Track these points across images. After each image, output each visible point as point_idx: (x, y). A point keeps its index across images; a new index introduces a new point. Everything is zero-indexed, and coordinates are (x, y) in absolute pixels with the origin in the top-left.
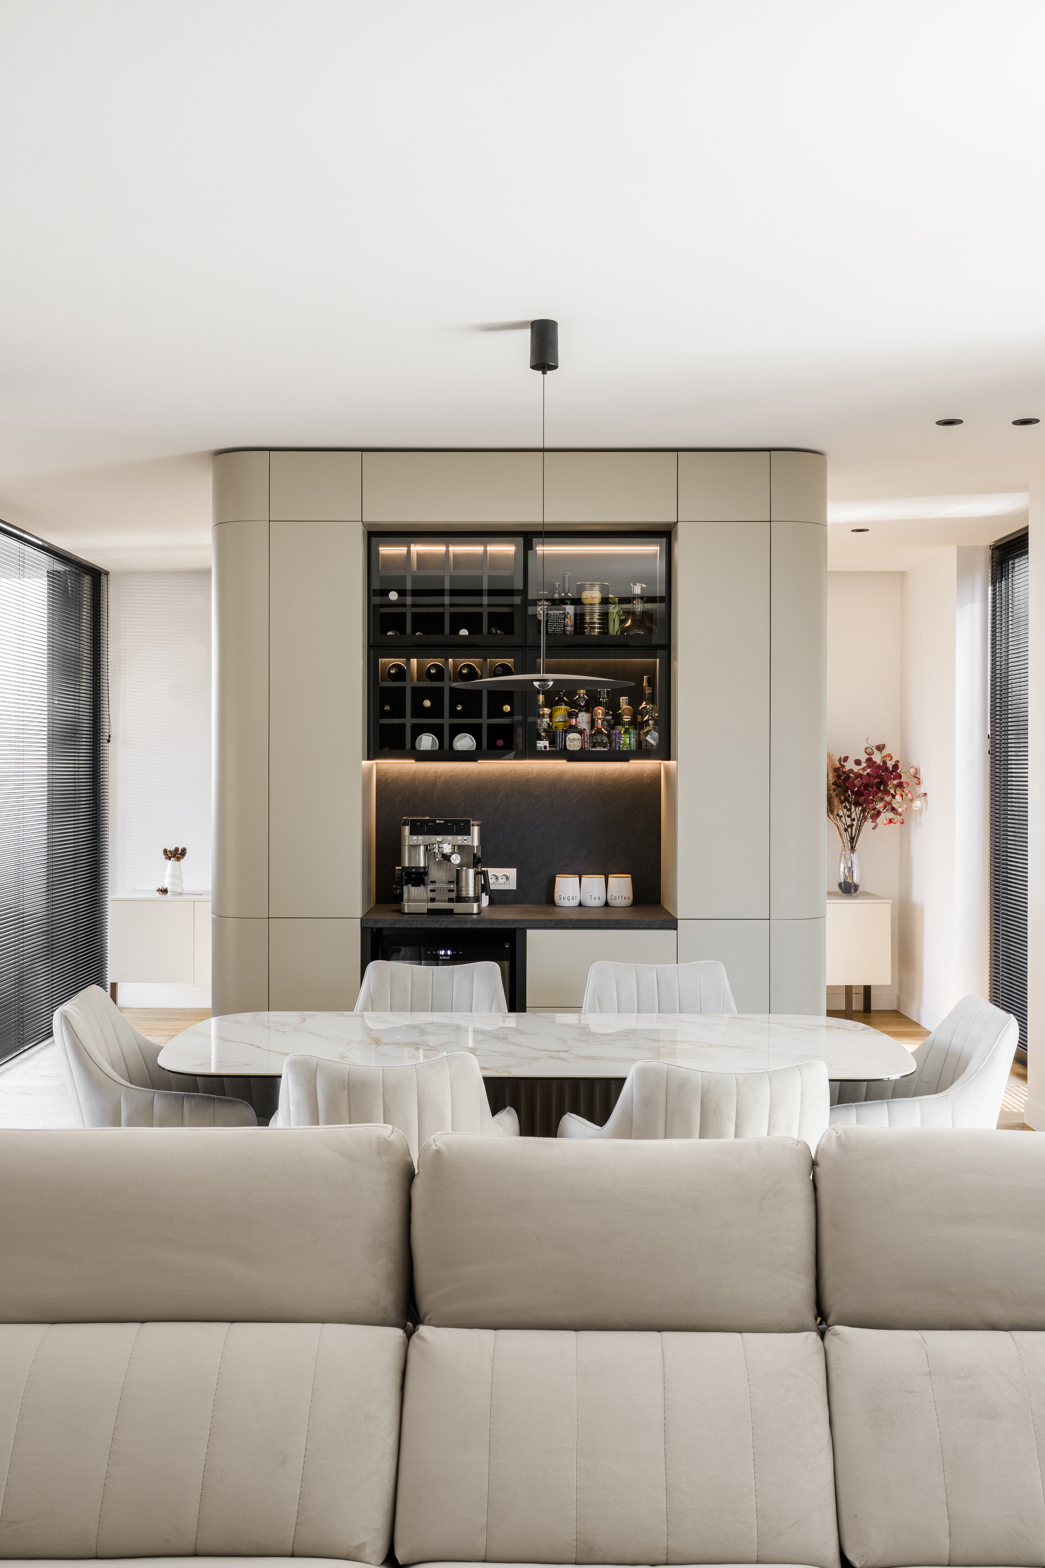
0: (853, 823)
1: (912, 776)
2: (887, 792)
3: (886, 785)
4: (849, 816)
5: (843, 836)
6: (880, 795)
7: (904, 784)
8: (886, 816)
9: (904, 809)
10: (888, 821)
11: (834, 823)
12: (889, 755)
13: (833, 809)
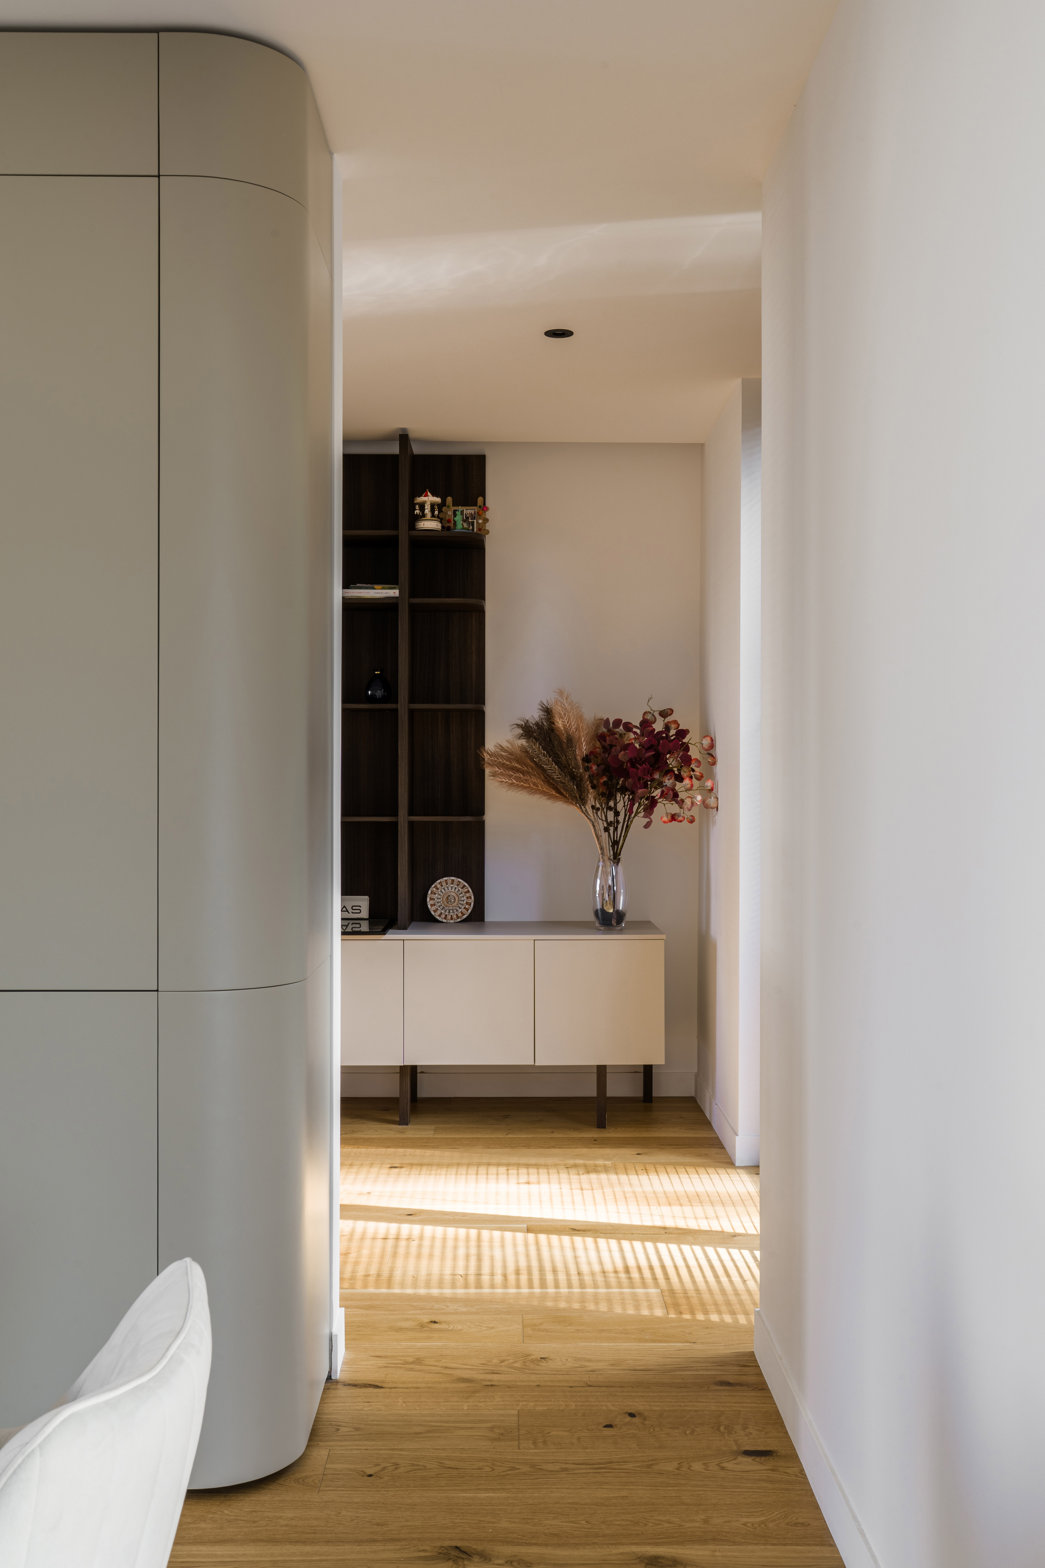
0: (617, 818)
1: (705, 750)
2: (667, 773)
3: (665, 762)
4: (611, 809)
5: (602, 838)
6: (657, 777)
7: (693, 761)
8: (665, 808)
10: (670, 818)
11: (588, 818)
12: (675, 722)
13: (585, 797)
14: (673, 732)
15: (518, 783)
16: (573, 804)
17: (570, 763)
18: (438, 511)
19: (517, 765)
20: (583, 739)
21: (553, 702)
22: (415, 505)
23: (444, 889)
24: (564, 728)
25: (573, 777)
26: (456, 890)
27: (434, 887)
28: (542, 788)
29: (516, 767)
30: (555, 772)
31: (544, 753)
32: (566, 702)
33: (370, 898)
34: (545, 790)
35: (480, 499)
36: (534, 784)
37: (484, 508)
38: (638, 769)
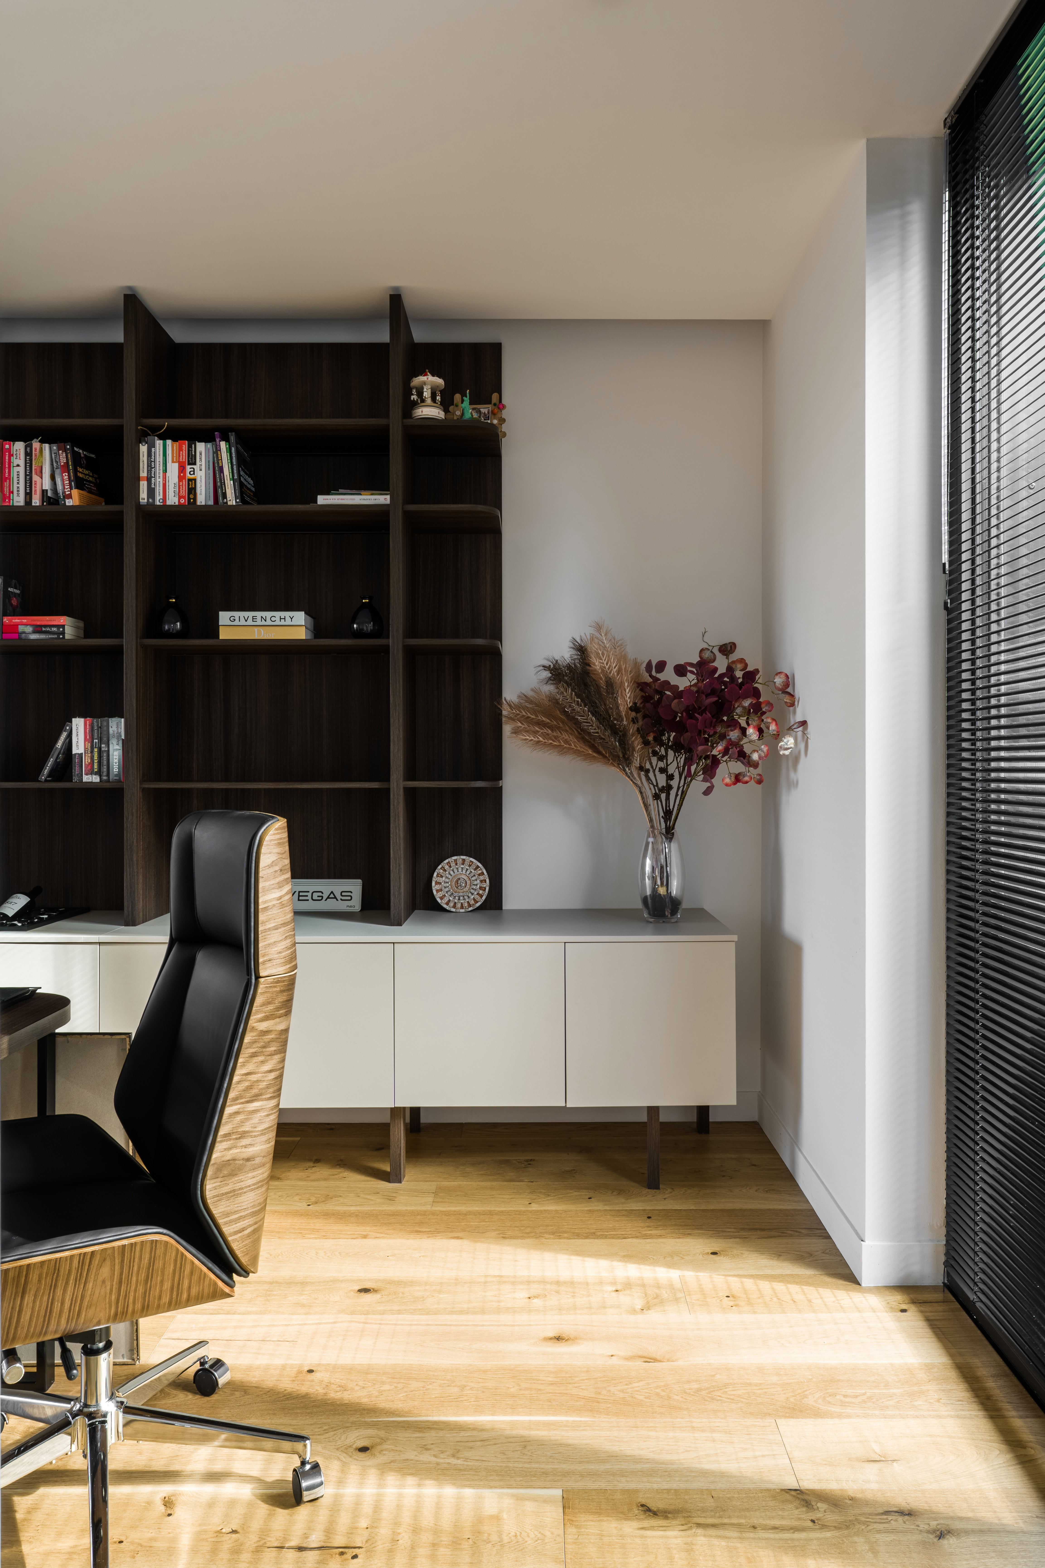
0: (672, 783)
1: (779, 690)
2: (733, 724)
3: (730, 711)
4: (663, 770)
5: (652, 807)
6: (719, 729)
7: (763, 706)
8: (728, 768)
9: (763, 755)
10: (733, 779)
11: (633, 782)
12: (742, 661)
13: (629, 756)
14: (739, 674)
15: (546, 741)
16: (614, 766)
17: (611, 714)
18: (441, 396)
19: (544, 719)
20: (626, 684)
21: (589, 638)
22: (411, 389)
23: (453, 870)
24: (603, 670)
25: (615, 731)
26: (468, 872)
27: (441, 868)
28: (575, 746)
29: (543, 721)
30: (592, 726)
31: (578, 701)
32: (606, 639)
33: (363, 882)
34: (579, 748)
35: (495, 396)
36: (566, 742)
37: (500, 406)
38: (697, 719)
